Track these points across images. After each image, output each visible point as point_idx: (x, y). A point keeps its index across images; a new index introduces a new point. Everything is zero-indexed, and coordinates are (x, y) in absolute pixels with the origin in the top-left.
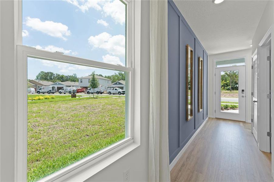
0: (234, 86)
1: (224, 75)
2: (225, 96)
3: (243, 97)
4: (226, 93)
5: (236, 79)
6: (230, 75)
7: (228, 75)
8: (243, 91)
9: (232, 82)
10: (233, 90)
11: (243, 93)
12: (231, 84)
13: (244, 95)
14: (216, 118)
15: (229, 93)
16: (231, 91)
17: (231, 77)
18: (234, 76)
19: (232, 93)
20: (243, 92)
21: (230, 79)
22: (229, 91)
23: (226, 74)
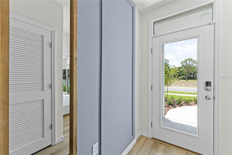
0: (189, 76)
1: (181, 67)
2: (181, 85)
3: (209, 99)
4: (183, 82)
5: (191, 70)
6: (186, 67)
7: (184, 67)
8: (208, 84)
9: (188, 73)
10: (188, 79)
11: (207, 90)
12: (187, 74)
13: (210, 94)
14: (153, 138)
15: (185, 82)
16: (187, 80)
17: (187, 69)
18: (189, 68)
19: (188, 82)
20: (209, 87)
21: (186, 70)
22: (185, 81)
23: (183, 66)
